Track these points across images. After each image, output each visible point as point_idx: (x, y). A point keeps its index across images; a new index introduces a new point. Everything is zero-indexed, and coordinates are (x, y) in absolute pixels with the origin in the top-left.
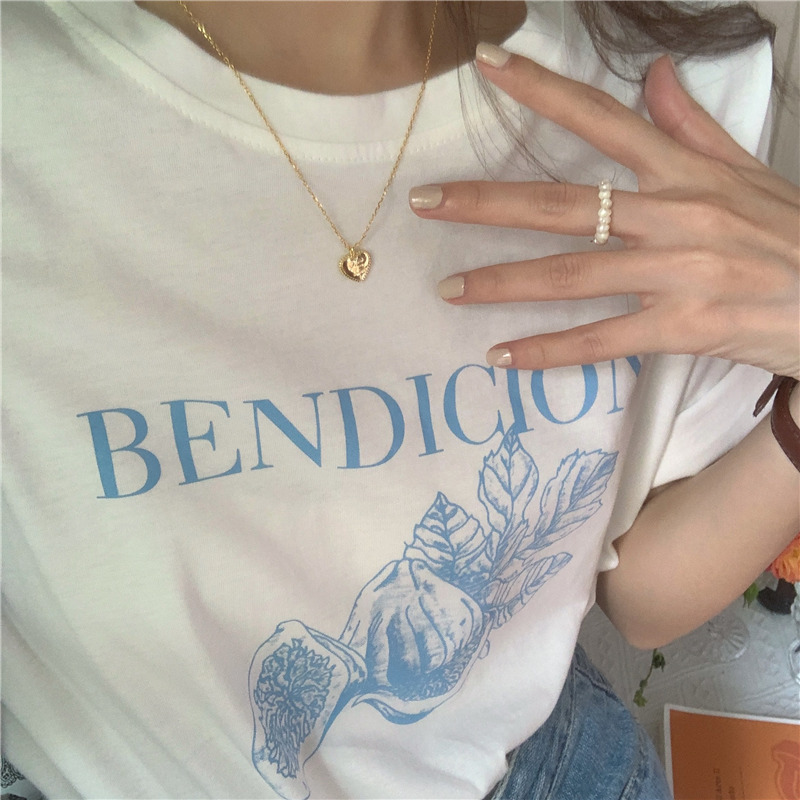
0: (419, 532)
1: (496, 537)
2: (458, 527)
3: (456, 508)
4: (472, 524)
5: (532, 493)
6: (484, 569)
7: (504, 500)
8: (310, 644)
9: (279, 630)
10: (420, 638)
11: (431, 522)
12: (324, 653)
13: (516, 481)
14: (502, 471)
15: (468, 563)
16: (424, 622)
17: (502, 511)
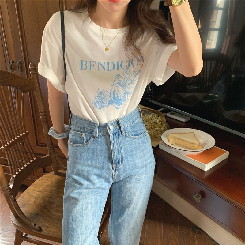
0: (116, 78)
1: (125, 80)
2: (120, 78)
3: (120, 75)
4: (122, 77)
5: (130, 74)
6: (124, 84)
7: (126, 75)
8: (103, 92)
9: (99, 89)
10: (117, 94)
11: (117, 77)
12: (105, 94)
13: (128, 73)
14: (126, 71)
15: (122, 83)
16: (118, 92)
17: (126, 76)
